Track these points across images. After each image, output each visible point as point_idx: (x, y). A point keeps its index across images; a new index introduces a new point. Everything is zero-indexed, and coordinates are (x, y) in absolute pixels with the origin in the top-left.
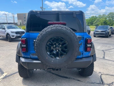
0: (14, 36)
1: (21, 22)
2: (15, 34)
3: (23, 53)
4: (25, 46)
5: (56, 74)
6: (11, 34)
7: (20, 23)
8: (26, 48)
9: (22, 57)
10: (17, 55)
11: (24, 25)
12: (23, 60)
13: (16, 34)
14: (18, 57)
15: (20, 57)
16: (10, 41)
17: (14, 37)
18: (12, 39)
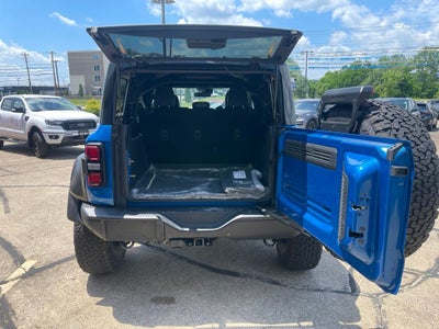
0: (57, 137)
1: (84, 85)
2: (60, 131)
3: (92, 189)
4: (97, 166)
5: (199, 265)
6: (46, 130)
7: (81, 86)
9: (87, 203)
10: (71, 196)
11: (94, 94)
12: (90, 211)
13: (63, 131)
14: (73, 202)
15: (79, 203)
16: (43, 156)
17: (59, 141)
18: (50, 146)
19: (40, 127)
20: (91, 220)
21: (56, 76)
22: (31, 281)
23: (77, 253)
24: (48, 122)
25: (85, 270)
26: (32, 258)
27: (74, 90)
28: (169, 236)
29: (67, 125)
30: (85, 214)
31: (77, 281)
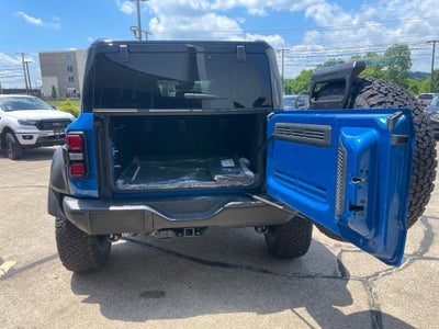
0: (31, 137)
1: (57, 87)
2: (34, 130)
3: (74, 181)
4: (79, 156)
6: (19, 130)
7: (53, 87)
8: (85, 164)
9: (70, 196)
10: (51, 190)
11: (68, 96)
12: (73, 204)
13: (37, 131)
14: (54, 196)
15: (61, 197)
16: (17, 158)
17: (33, 142)
18: (24, 147)
19: (12, 127)
20: (74, 213)
21: (27, 78)
22: (11, 282)
23: (59, 251)
24: (21, 122)
25: (69, 268)
26: (11, 258)
27: (47, 92)
28: (158, 227)
29: (41, 124)
30: (68, 207)
31: (60, 280)
